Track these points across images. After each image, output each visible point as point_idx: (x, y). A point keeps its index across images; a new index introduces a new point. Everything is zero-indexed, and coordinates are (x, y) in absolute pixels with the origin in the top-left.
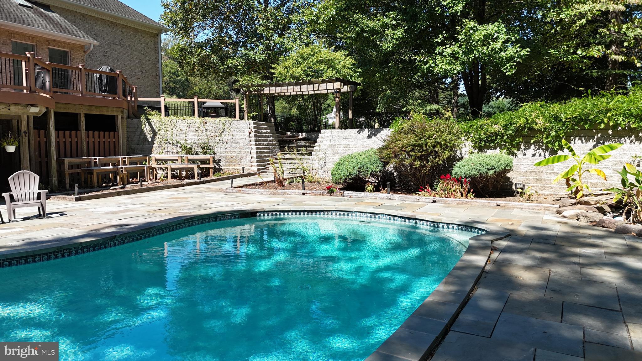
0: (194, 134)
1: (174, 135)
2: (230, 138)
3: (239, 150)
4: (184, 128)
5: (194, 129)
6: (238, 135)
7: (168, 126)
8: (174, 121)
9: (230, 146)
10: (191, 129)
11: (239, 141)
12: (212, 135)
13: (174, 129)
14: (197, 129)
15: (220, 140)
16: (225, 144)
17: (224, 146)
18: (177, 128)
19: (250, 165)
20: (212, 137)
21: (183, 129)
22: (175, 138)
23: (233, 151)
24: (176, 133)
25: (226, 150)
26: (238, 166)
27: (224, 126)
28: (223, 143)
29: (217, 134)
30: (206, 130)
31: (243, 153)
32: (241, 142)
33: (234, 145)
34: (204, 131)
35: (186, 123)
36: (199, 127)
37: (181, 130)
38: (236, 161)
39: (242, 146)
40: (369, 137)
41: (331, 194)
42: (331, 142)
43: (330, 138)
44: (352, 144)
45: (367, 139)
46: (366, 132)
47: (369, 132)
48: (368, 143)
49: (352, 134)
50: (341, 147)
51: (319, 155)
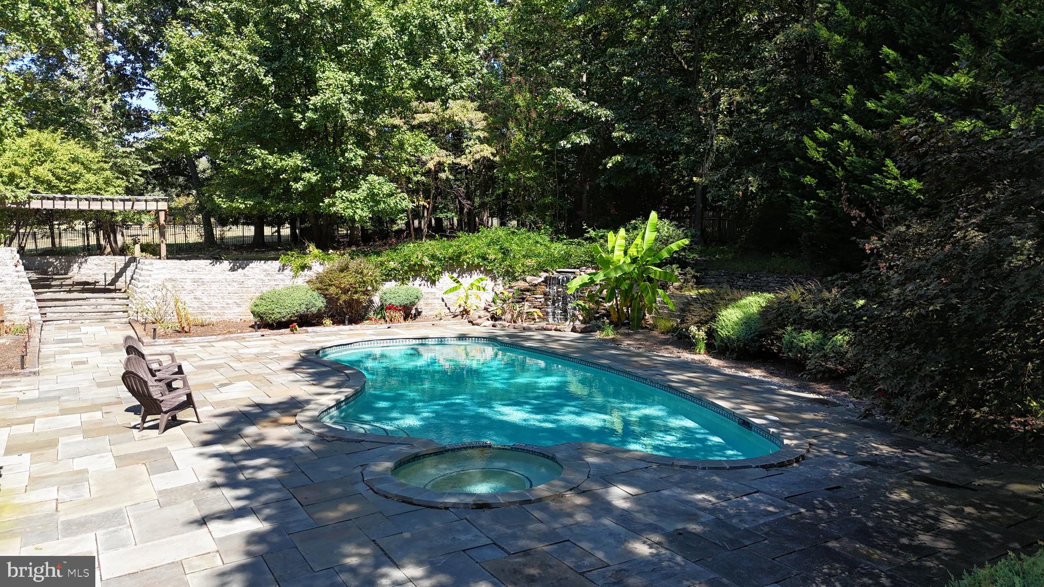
3: (8, 292)
11: (3, 279)
32: (7, 280)
40: (233, 269)
41: (295, 331)
42: (168, 276)
43: (164, 270)
44: (206, 278)
45: (230, 273)
46: (226, 264)
47: (232, 265)
48: (233, 276)
49: (203, 266)
50: (189, 282)
51: (149, 293)
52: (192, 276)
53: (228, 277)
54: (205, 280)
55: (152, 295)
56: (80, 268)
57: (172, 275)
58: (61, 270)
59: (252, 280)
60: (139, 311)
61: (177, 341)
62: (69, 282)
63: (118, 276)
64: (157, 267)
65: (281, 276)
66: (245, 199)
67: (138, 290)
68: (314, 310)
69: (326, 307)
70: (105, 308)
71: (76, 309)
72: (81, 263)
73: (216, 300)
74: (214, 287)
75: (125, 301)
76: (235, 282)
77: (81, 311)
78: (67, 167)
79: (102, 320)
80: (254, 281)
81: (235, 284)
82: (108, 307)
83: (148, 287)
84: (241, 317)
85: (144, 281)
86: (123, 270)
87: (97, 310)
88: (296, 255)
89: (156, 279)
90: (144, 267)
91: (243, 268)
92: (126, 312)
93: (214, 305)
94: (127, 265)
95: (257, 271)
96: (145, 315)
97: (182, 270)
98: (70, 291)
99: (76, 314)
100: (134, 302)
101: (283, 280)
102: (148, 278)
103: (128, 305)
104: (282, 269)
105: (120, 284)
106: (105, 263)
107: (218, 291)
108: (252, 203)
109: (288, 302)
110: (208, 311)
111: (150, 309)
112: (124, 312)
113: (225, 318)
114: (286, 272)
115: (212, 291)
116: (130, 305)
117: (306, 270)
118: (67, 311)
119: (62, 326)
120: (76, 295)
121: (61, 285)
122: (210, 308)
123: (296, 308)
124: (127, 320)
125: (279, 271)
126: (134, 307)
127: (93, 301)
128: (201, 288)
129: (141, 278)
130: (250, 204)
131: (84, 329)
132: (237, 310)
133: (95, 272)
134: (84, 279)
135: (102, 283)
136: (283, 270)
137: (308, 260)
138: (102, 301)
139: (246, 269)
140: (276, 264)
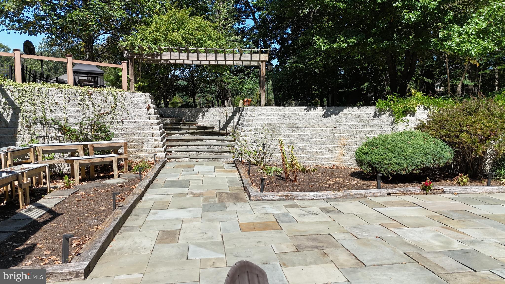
0: (78, 109)
1: (48, 112)
2: (125, 115)
3: (139, 132)
4: (62, 101)
5: (76, 102)
6: (135, 112)
7: (35, 97)
8: (44, 89)
9: (127, 127)
10: (72, 102)
11: (137, 120)
12: (102, 112)
13: (46, 102)
14: (81, 103)
15: (113, 118)
16: (121, 123)
17: (119, 127)
18: (50, 101)
19: (154, 151)
20: (103, 114)
21: (60, 102)
22: (49, 117)
23: (132, 133)
24: (49, 109)
25: (123, 132)
26: (139, 152)
27: (116, 99)
28: (118, 122)
29: (108, 110)
30: (93, 104)
31: (144, 135)
32: (140, 121)
33: (131, 125)
34: (91, 106)
35: (63, 93)
36: (82, 100)
37: (57, 104)
38: (137, 146)
39: (141, 126)
40: (326, 115)
41: (429, 191)
42: (267, 122)
43: (264, 116)
44: (301, 123)
45: (323, 118)
46: (320, 111)
47: (325, 111)
48: (325, 122)
49: (297, 112)
50: (284, 127)
51: (251, 136)
52: (287, 122)
53: (321, 123)
54: (299, 126)
55: (254, 138)
56: (203, 116)
57: (270, 120)
58: (192, 118)
59: (345, 126)
60: (243, 152)
61: (288, 196)
62: (195, 126)
63: (228, 122)
64: (258, 113)
65: (376, 122)
66: (347, 36)
67: (242, 133)
68: (442, 163)
69: (454, 159)
70: (216, 148)
71: (195, 148)
72: (204, 112)
73: (310, 145)
74: (308, 132)
75: (231, 143)
76: (328, 127)
77: (198, 150)
78: (194, 34)
79: (214, 160)
80: (346, 127)
81: (327, 130)
82: (219, 147)
83: (250, 131)
84: (334, 163)
85: (247, 125)
86: (232, 117)
87: (209, 150)
88: (395, 99)
89: (257, 124)
90: (248, 113)
91: (336, 114)
92: (233, 152)
93: (308, 149)
94: (234, 114)
95: (349, 117)
96: (248, 156)
97: (279, 115)
98: (193, 134)
99: (194, 153)
100: (239, 144)
101: (380, 126)
102: (250, 123)
103: (233, 147)
104: (377, 115)
105: (230, 129)
106: (219, 113)
107: (311, 137)
108: (355, 41)
109: (409, 151)
110: (302, 155)
111: (253, 152)
112: (230, 152)
113: (319, 162)
114: (383, 117)
115: (306, 136)
116: (236, 147)
117: (408, 115)
118: (188, 150)
119: (181, 163)
120: (197, 137)
121: (189, 129)
122: (304, 152)
123: (421, 159)
124: (232, 160)
125: (374, 116)
126: (239, 149)
127: (208, 142)
128: (295, 133)
129: (245, 123)
130: (353, 42)
131: (198, 168)
132: (330, 156)
133: (212, 120)
134: (205, 125)
135: (217, 128)
136: (380, 115)
137: (411, 104)
138: (214, 142)
139: (340, 114)
140: (372, 110)
